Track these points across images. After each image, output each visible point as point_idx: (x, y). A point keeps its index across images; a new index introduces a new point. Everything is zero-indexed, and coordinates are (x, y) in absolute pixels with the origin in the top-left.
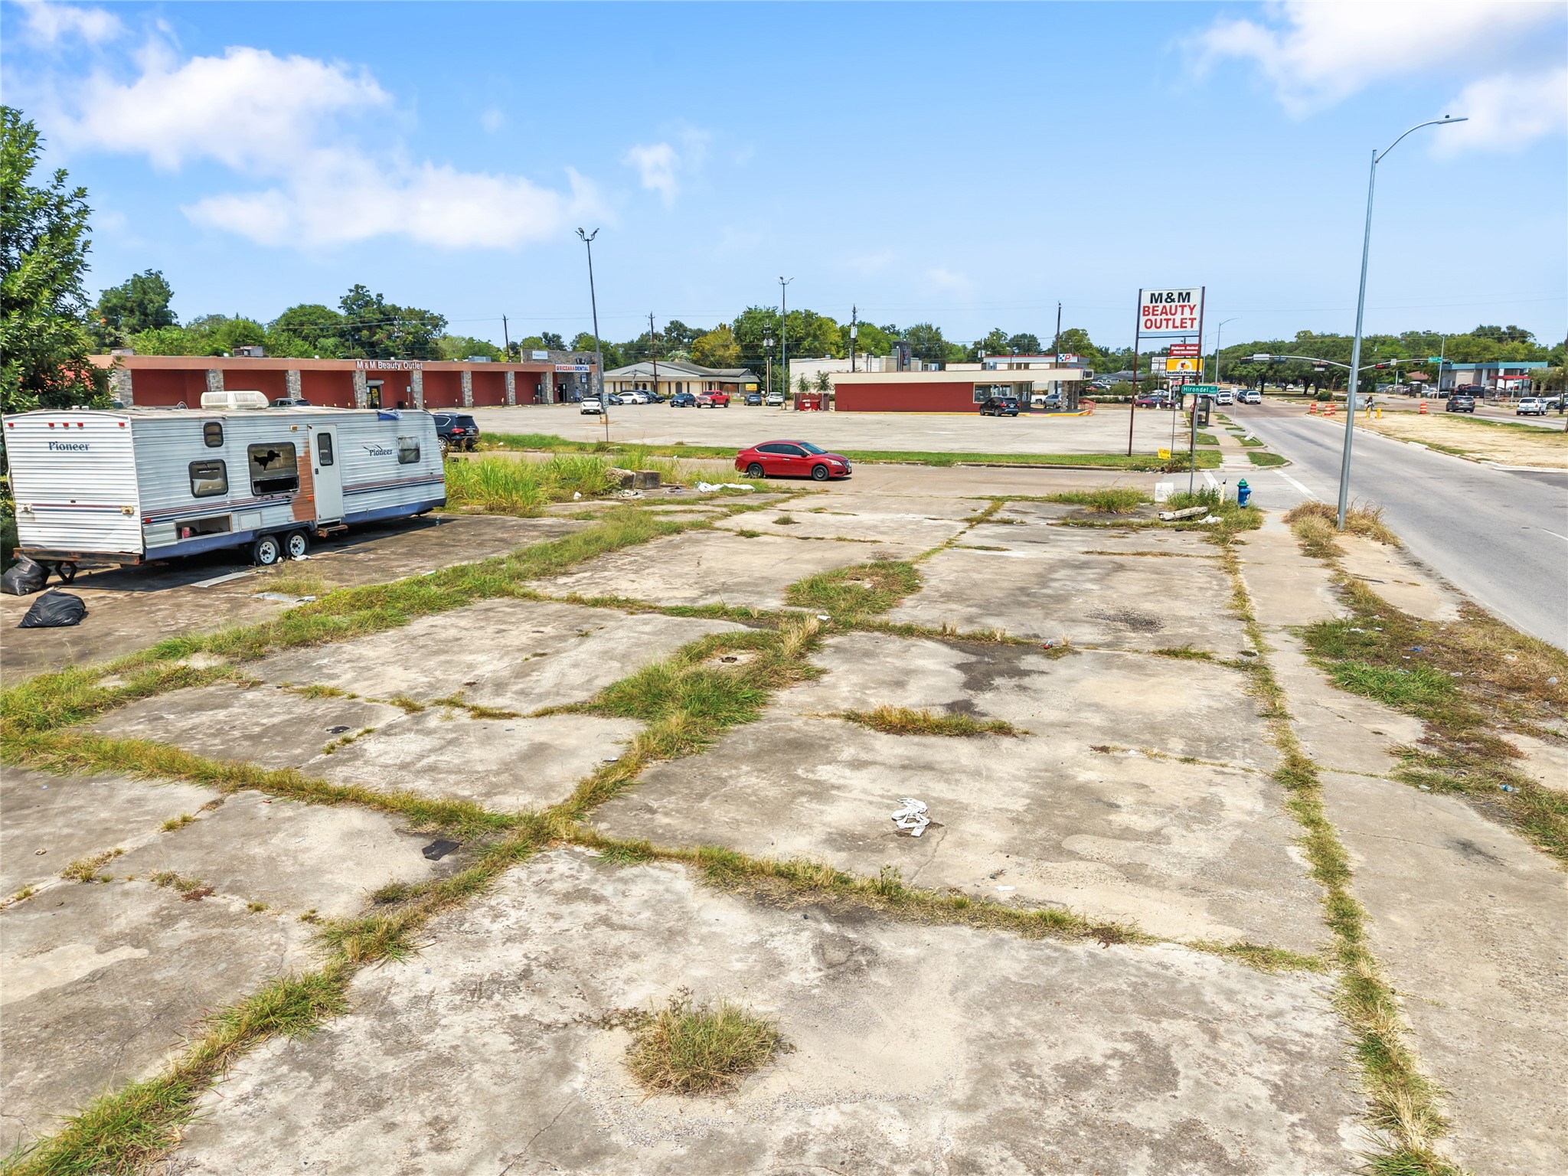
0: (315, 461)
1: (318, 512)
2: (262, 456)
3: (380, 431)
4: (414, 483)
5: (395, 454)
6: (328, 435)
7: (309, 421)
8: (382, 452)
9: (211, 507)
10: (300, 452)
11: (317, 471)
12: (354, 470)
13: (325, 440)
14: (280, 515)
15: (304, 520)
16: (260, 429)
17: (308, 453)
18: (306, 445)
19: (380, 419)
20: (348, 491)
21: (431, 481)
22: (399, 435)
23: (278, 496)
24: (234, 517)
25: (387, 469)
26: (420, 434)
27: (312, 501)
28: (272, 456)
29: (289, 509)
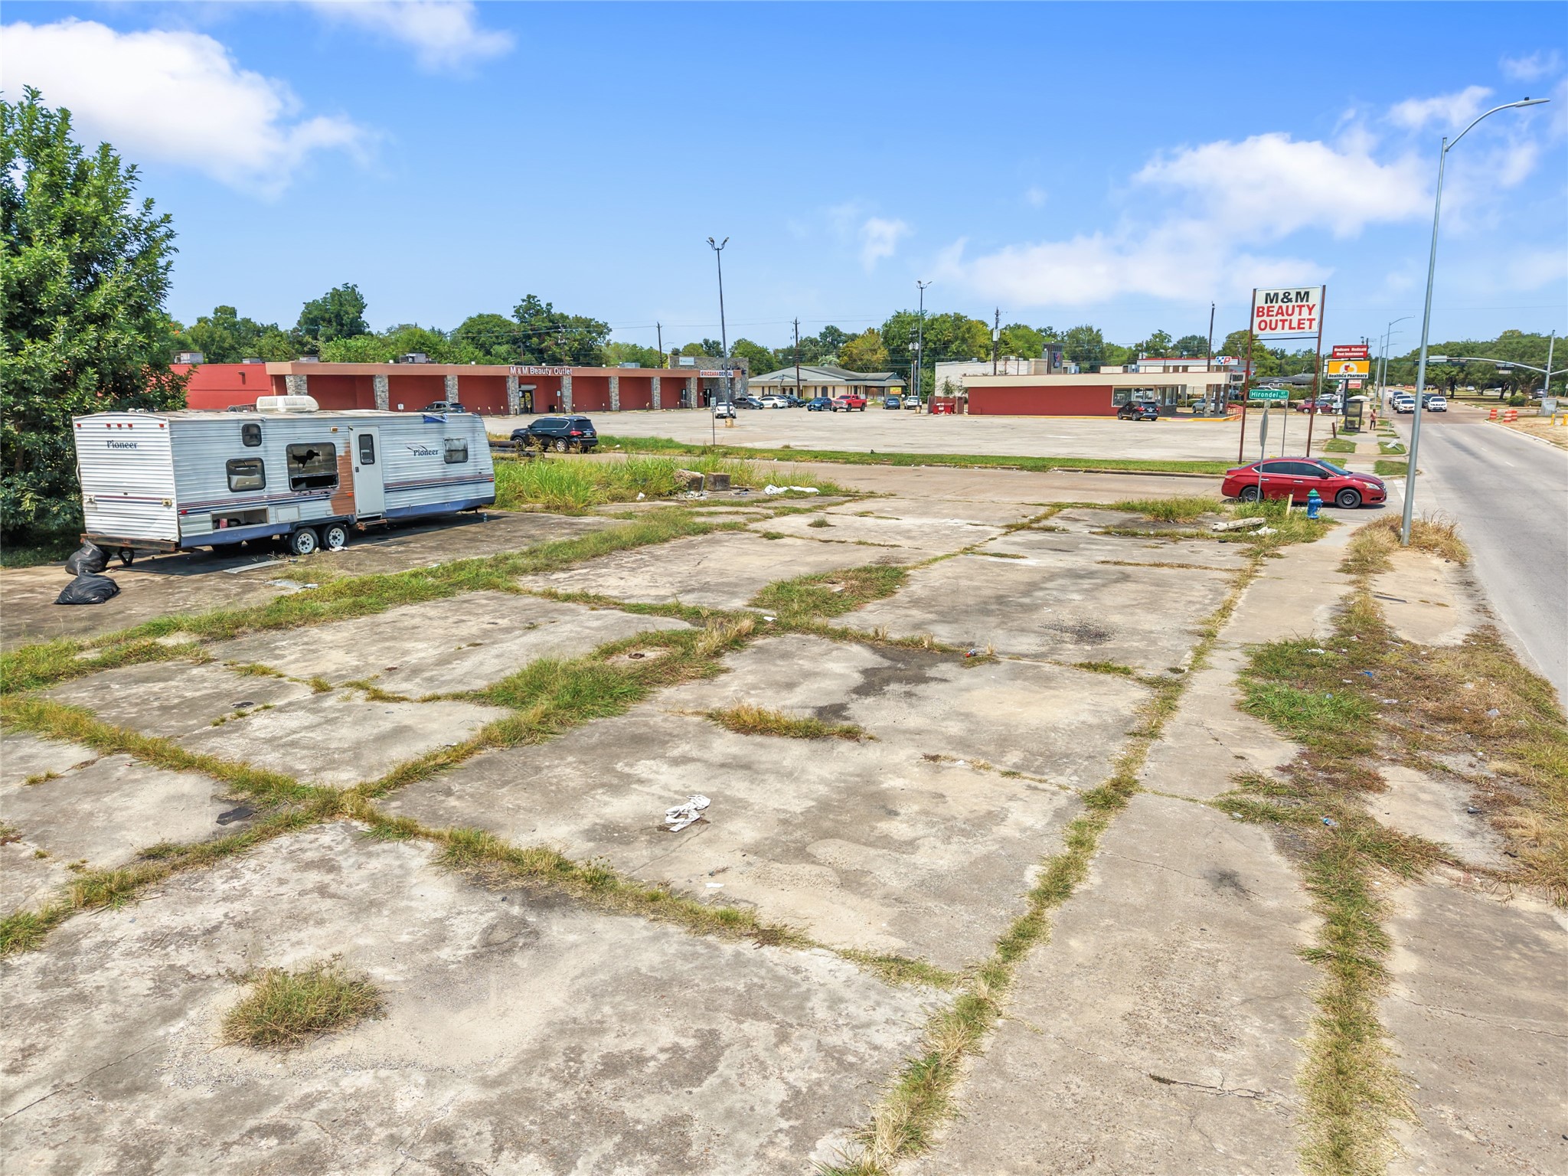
0: (356, 460)
1: (358, 507)
2: (300, 456)
3: (425, 433)
4: (461, 481)
5: (442, 453)
6: (370, 436)
7: (350, 423)
8: (427, 453)
9: (250, 500)
10: (340, 452)
11: (357, 470)
12: (397, 468)
13: (366, 442)
14: (319, 508)
15: (343, 514)
16: (298, 430)
17: (348, 453)
18: (346, 444)
19: (425, 422)
20: (389, 489)
21: (479, 479)
22: (446, 437)
23: (317, 492)
24: (271, 511)
25: (433, 468)
26: (469, 436)
27: (352, 497)
28: (311, 455)
29: (327, 504)
